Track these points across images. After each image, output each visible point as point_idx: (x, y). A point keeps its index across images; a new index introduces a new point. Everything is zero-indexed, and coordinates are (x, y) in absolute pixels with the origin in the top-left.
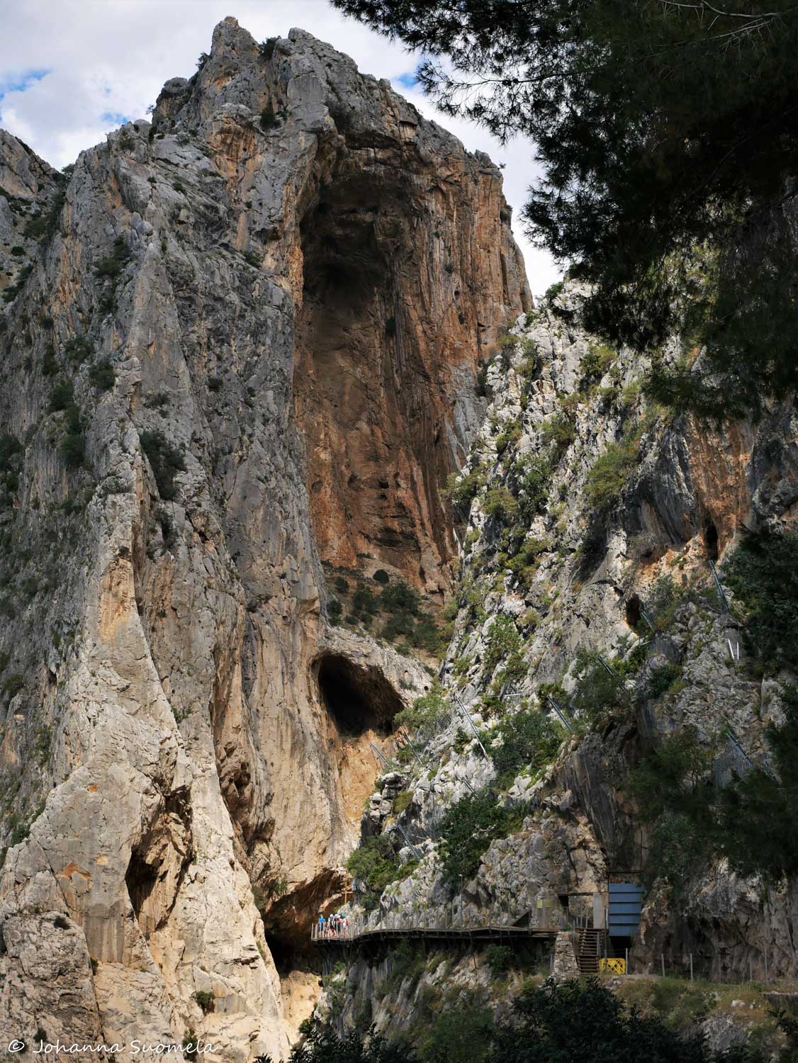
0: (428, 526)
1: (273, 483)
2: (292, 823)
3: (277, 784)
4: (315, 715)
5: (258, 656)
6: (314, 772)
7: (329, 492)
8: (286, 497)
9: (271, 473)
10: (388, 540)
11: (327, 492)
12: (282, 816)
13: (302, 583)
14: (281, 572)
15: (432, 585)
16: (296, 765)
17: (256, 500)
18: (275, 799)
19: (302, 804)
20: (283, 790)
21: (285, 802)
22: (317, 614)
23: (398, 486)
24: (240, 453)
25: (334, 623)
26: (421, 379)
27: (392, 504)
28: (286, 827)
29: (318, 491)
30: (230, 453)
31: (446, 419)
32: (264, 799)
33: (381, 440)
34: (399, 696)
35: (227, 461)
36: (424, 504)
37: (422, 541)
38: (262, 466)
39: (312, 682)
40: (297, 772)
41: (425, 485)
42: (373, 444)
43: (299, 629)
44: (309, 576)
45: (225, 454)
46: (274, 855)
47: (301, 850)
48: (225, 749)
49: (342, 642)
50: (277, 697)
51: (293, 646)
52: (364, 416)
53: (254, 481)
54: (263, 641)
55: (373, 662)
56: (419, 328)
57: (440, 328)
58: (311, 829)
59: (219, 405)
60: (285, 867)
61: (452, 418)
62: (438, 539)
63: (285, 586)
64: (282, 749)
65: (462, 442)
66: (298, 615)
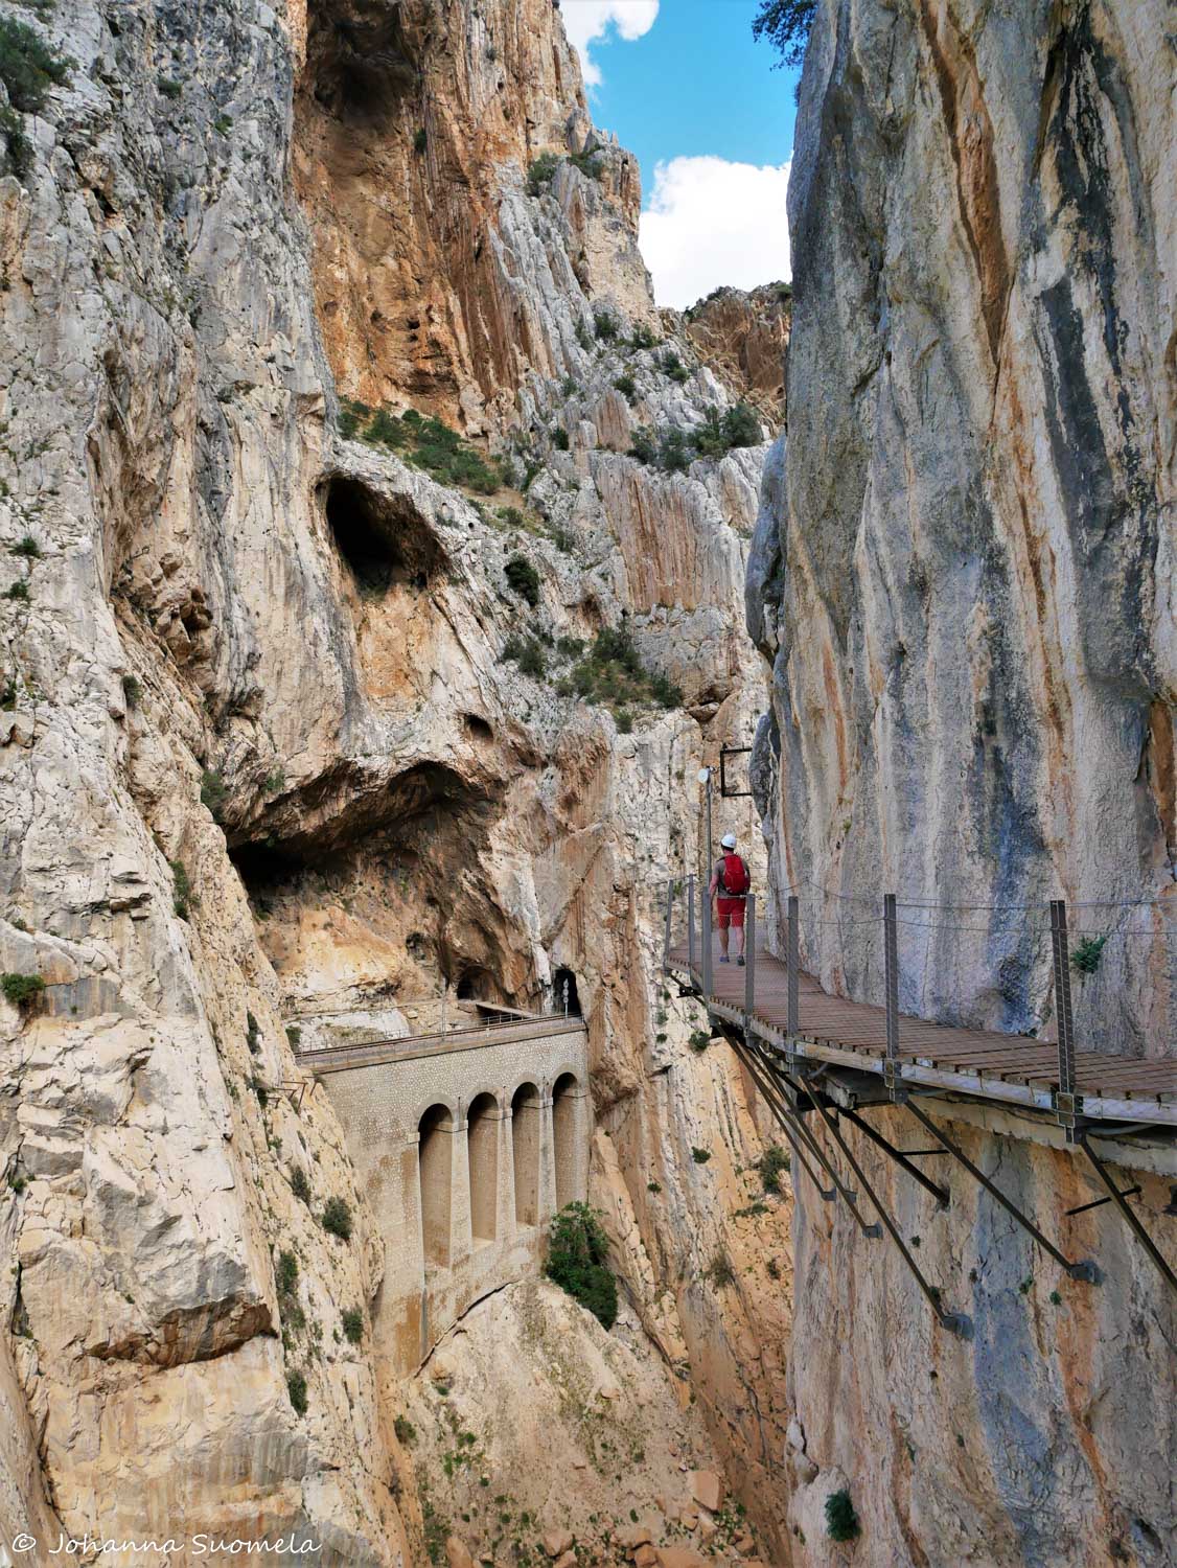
0: (468, 361)
1: (255, 233)
2: (288, 696)
3: (265, 642)
4: (320, 554)
5: (232, 465)
6: (319, 628)
7: (346, 318)
8: (276, 257)
9: (253, 220)
10: (420, 385)
11: (343, 317)
12: (273, 686)
13: (298, 372)
14: (268, 355)
15: (473, 427)
16: (292, 618)
17: (231, 252)
18: (262, 661)
19: (303, 670)
20: (275, 649)
21: (278, 667)
22: (321, 418)
23: (431, 320)
24: (207, 189)
25: (346, 436)
26: (458, 186)
27: (425, 341)
28: (280, 702)
29: (333, 315)
30: (192, 185)
31: (490, 223)
32: (243, 660)
33: (411, 274)
34: (436, 534)
35: (188, 197)
36: (462, 337)
37: (461, 378)
38: (240, 210)
39: (317, 513)
40: (294, 627)
41: (464, 315)
42: (402, 280)
43: (295, 435)
44: (309, 365)
45: (184, 186)
46: (264, 739)
47: (304, 734)
48: (162, 564)
49: (356, 460)
50: (265, 523)
51: (286, 457)
52: (391, 249)
53: (228, 229)
54: (241, 443)
55: (400, 488)
56: (455, 128)
57: (481, 124)
58: (316, 705)
59: (176, 118)
60: (282, 756)
61: (497, 221)
62: (480, 374)
63: (274, 373)
64: (272, 594)
65: (511, 246)
66: (293, 417)
